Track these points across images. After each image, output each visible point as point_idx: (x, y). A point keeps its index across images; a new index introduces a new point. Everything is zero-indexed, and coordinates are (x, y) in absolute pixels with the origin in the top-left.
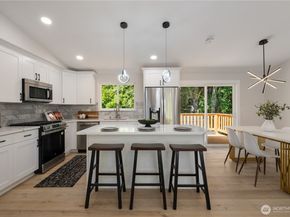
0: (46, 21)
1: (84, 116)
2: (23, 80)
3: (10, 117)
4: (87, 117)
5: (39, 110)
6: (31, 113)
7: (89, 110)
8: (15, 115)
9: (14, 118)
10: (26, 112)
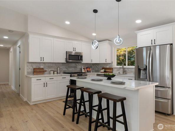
0: (68, 23)
1: (103, 70)
2: (66, 52)
4: (105, 72)
5: (79, 67)
6: (74, 68)
8: (67, 68)
9: (66, 70)
10: (72, 67)
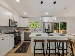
1: (26, 30)
3: (6, 31)
5: (13, 29)
6: (11, 30)
7: (27, 29)
8: (7, 30)
9: (7, 31)
